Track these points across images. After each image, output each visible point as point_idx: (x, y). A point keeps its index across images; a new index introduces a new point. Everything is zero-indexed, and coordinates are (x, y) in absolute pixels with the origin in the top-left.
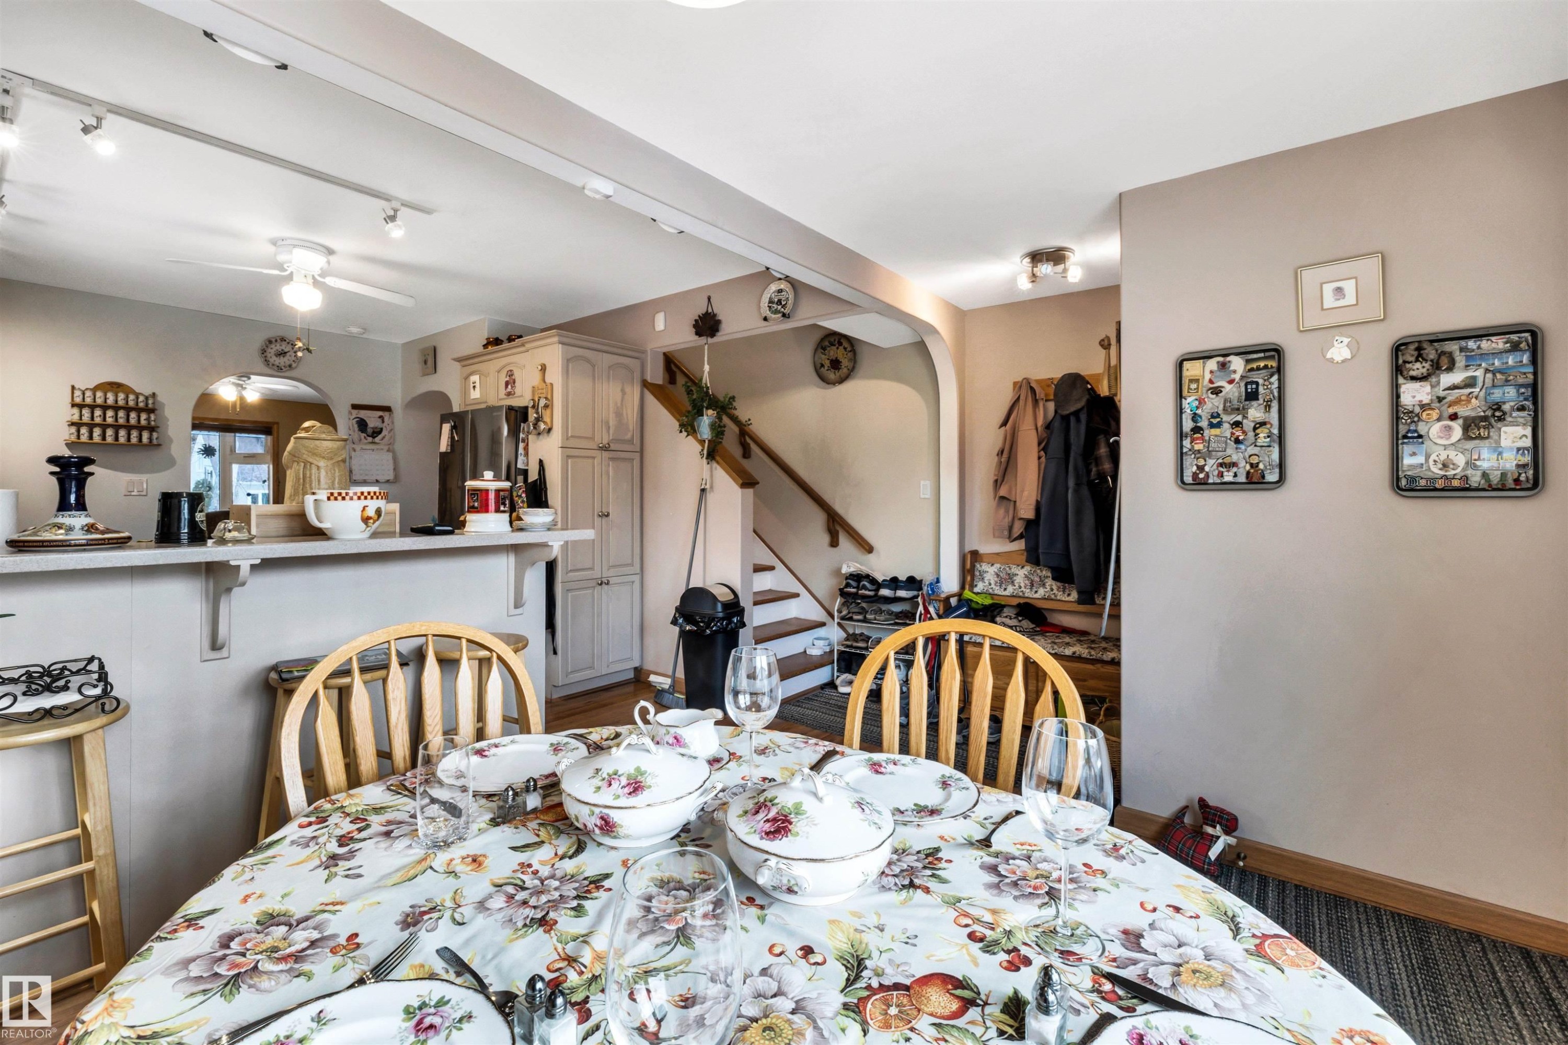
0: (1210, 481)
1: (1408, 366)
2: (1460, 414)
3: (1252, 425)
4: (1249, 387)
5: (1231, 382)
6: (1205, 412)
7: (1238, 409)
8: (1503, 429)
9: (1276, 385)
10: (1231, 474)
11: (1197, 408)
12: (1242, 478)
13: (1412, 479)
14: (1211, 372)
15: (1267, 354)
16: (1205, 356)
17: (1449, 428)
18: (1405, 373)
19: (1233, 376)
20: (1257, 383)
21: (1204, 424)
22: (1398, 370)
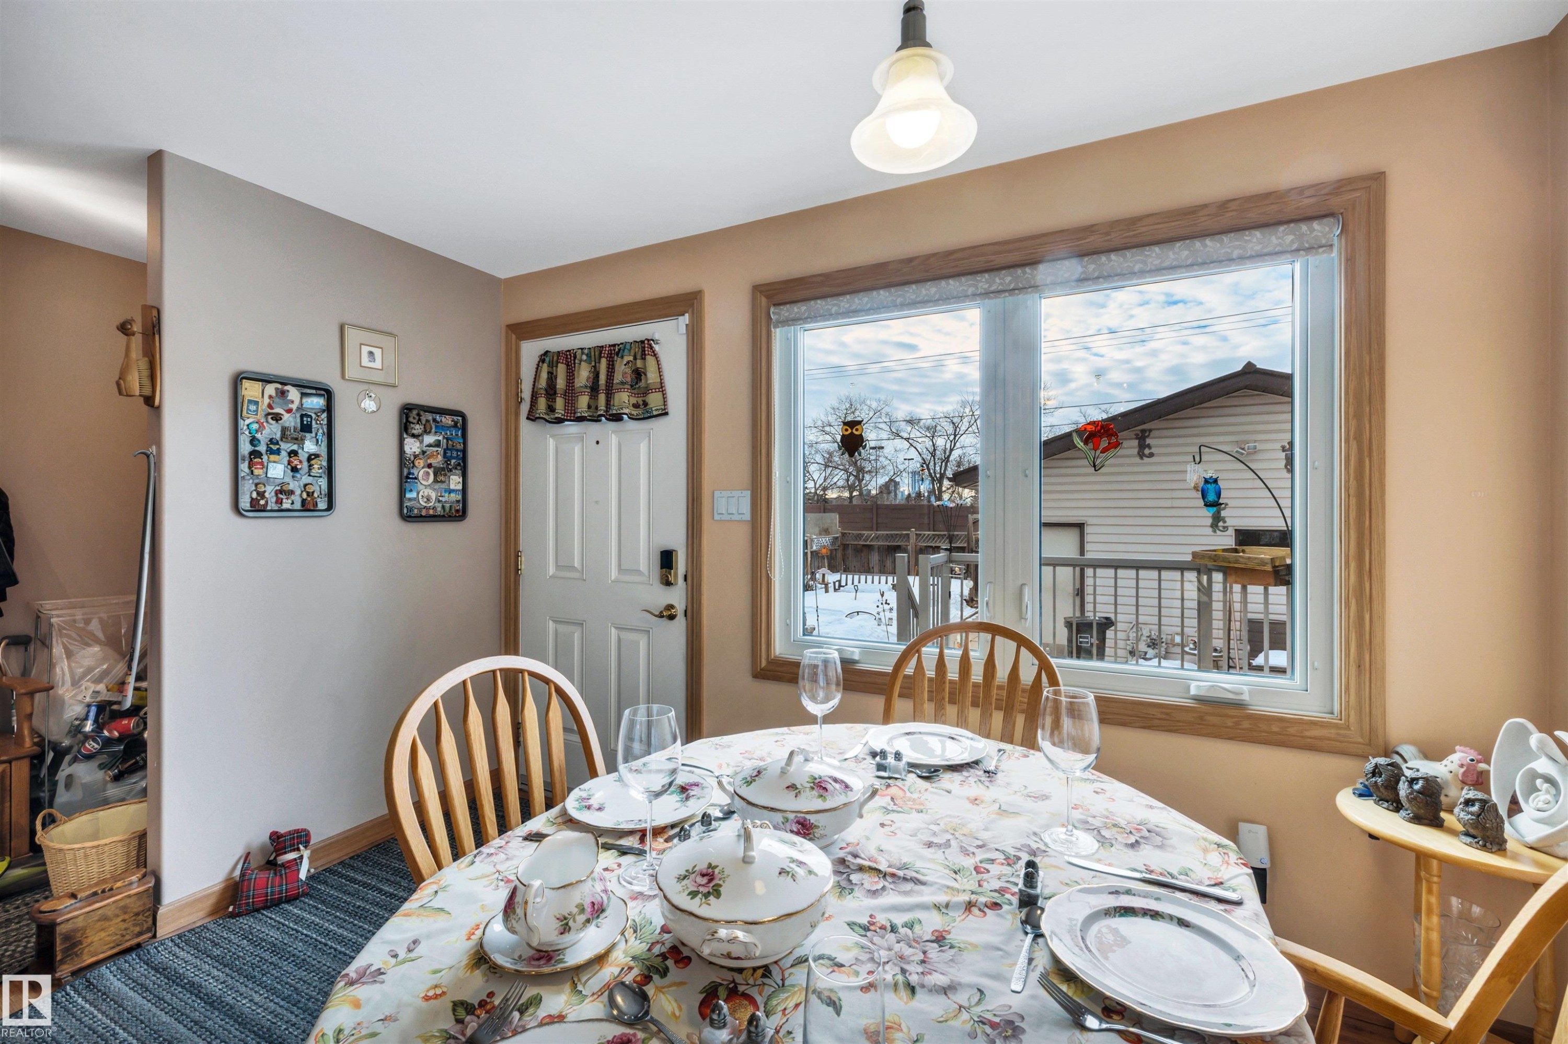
0: (269, 508)
1: (412, 425)
2: (433, 465)
3: (307, 455)
4: (305, 419)
5: (289, 411)
6: (263, 437)
7: (296, 439)
8: (451, 477)
9: (325, 422)
10: (290, 501)
11: (257, 431)
12: (298, 505)
13: (410, 509)
14: (270, 397)
15: (319, 392)
16: (266, 380)
17: (428, 473)
18: (410, 430)
19: (291, 406)
20: (311, 417)
21: (262, 448)
22: (405, 428)
